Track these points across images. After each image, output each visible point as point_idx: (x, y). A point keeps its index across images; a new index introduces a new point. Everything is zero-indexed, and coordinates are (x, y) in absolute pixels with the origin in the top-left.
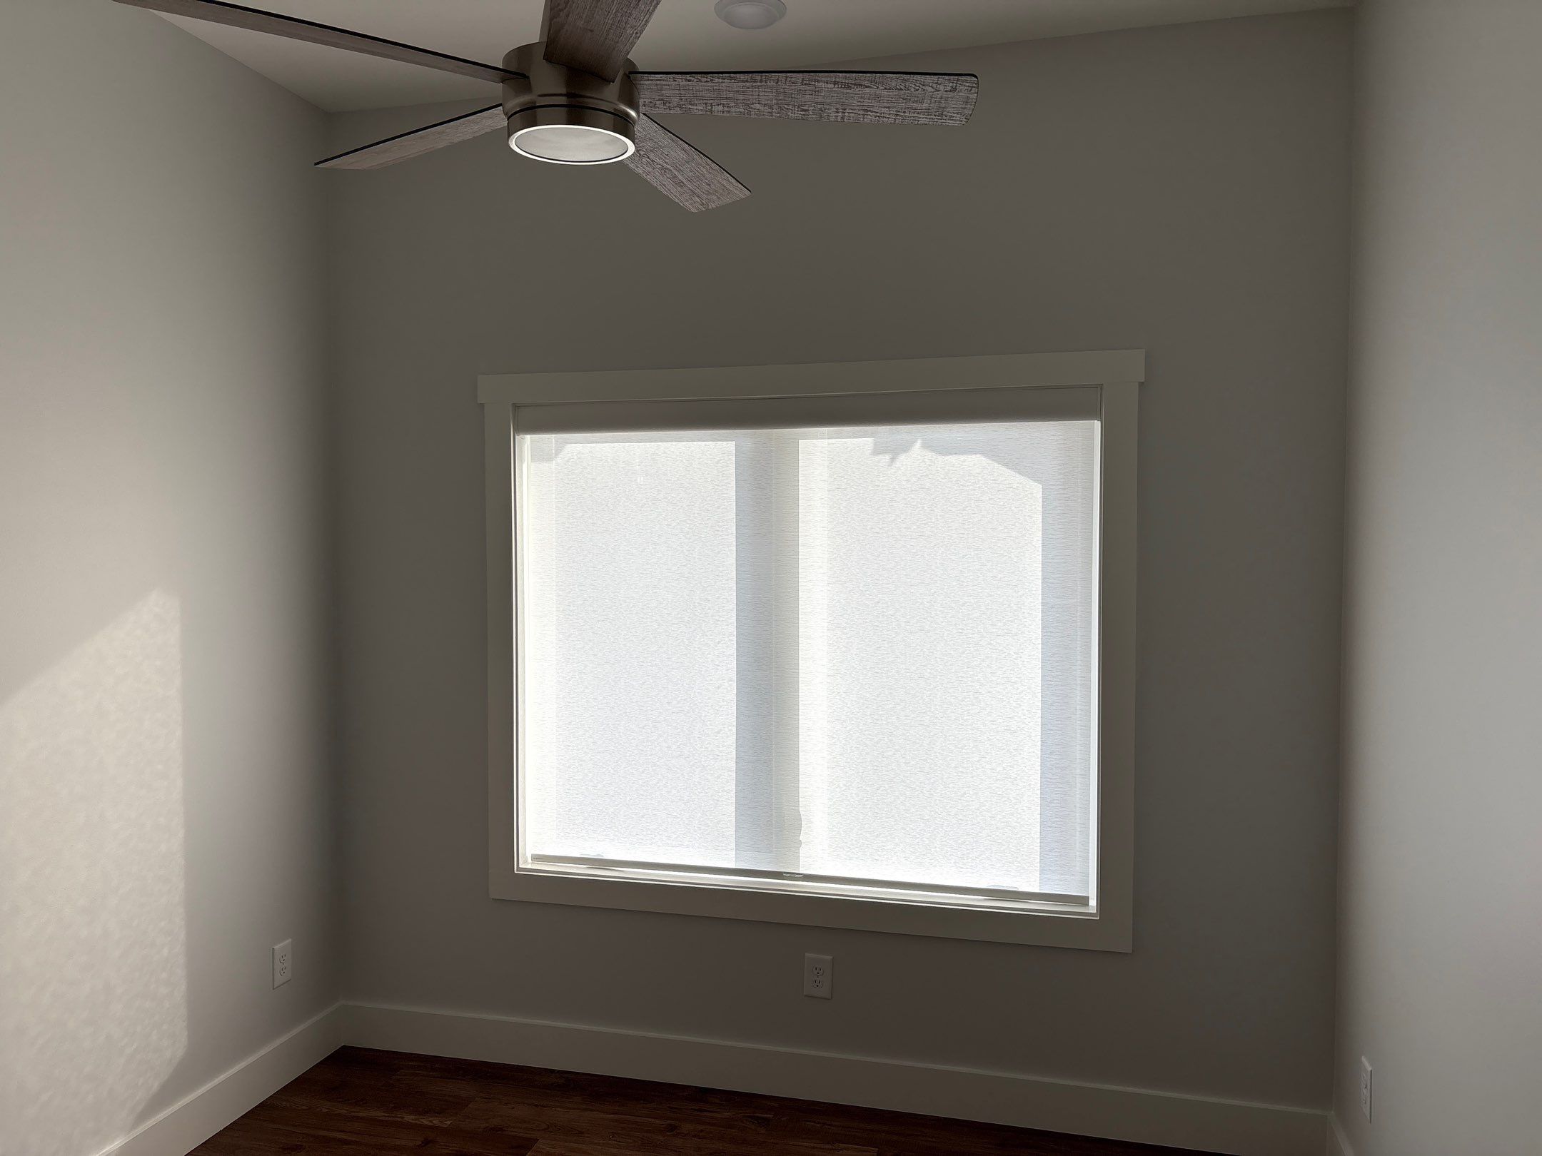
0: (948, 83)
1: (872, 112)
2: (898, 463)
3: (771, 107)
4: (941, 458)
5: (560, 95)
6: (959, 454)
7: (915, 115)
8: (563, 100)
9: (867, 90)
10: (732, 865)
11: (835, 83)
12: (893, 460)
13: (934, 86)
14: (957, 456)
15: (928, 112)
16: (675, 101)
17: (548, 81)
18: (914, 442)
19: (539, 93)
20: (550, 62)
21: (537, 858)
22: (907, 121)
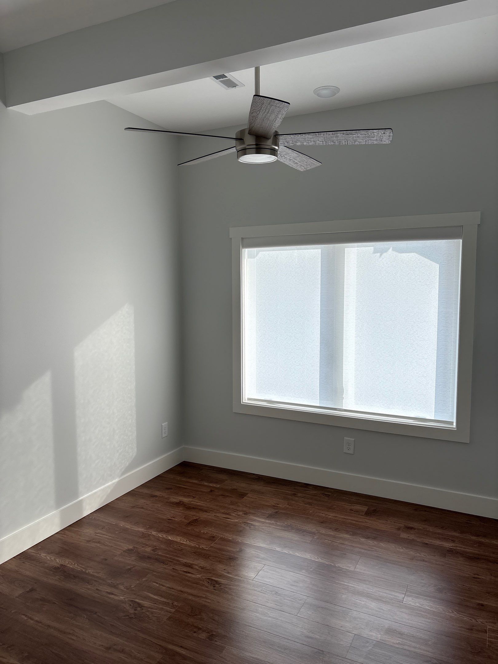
0: (382, 131)
1: (357, 141)
2: (383, 256)
3: (323, 142)
4: (400, 254)
5: (254, 145)
6: (407, 253)
7: (372, 141)
8: (254, 146)
9: (354, 135)
10: (318, 405)
11: (343, 134)
12: (381, 255)
13: (377, 133)
14: (406, 254)
15: (376, 140)
16: (291, 142)
17: (250, 141)
18: (389, 249)
19: (247, 144)
20: (250, 134)
21: (249, 399)
22: (369, 143)
